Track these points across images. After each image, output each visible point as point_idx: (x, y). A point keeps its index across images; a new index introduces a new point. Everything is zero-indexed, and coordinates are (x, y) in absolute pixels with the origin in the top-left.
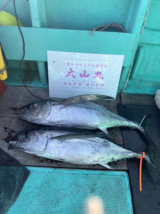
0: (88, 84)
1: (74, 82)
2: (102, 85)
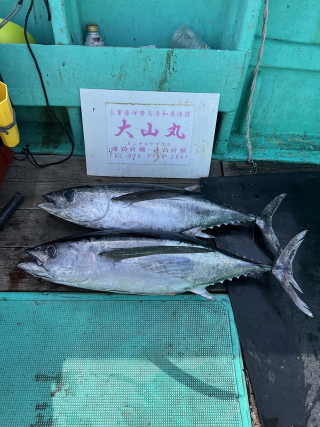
0: (157, 150)
2: (183, 150)
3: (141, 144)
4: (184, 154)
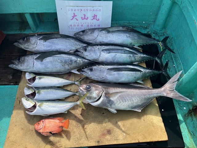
0: (88, 25)
1: (78, 23)
2: (99, 26)
3: (81, 23)
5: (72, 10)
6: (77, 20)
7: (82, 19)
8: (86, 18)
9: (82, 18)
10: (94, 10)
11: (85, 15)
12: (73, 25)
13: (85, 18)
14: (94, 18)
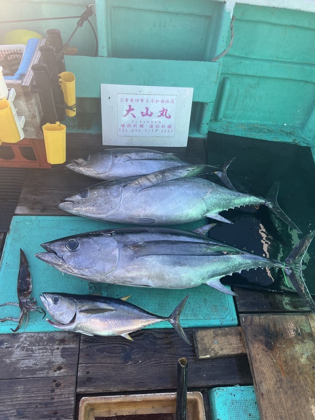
0: (152, 126)
1: (135, 122)
2: (170, 127)
3: (141, 122)
4: (170, 129)
5: (127, 100)
6: (134, 116)
7: (143, 115)
8: (149, 113)
9: (142, 113)
10: (163, 101)
11: (147, 109)
12: (126, 125)
13: (147, 113)
14: (162, 114)
